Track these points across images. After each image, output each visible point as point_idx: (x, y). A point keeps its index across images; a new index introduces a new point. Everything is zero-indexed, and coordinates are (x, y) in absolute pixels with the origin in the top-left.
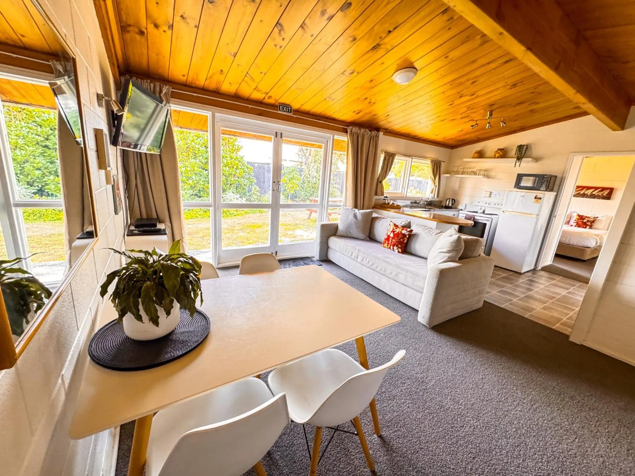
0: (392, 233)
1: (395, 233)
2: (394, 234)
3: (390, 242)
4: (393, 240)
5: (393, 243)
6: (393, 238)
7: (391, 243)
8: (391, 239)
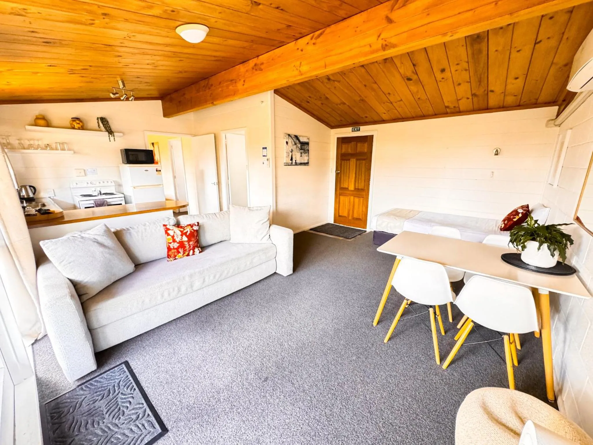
0: (184, 236)
1: (188, 234)
2: (187, 236)
3: (187, 246)
4: (191, 243)
5: (192, 246)
6: (189, 241)
7: (190, 247)
8: (186, 243)
